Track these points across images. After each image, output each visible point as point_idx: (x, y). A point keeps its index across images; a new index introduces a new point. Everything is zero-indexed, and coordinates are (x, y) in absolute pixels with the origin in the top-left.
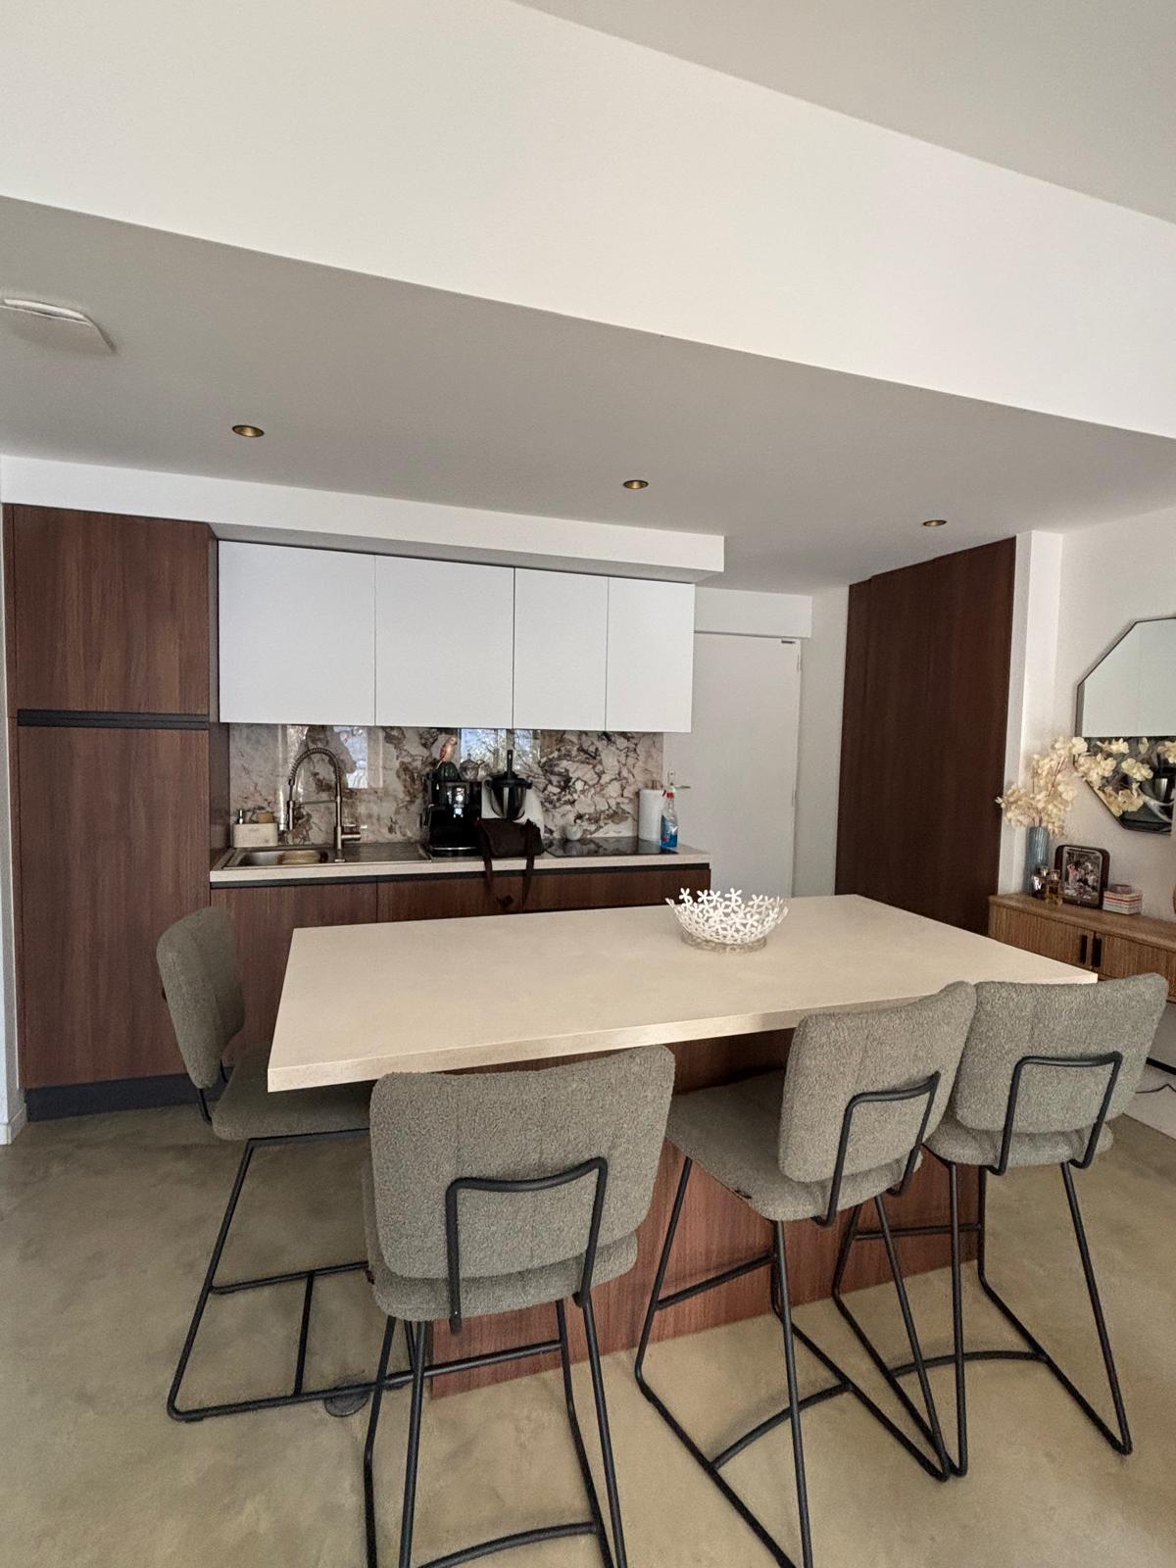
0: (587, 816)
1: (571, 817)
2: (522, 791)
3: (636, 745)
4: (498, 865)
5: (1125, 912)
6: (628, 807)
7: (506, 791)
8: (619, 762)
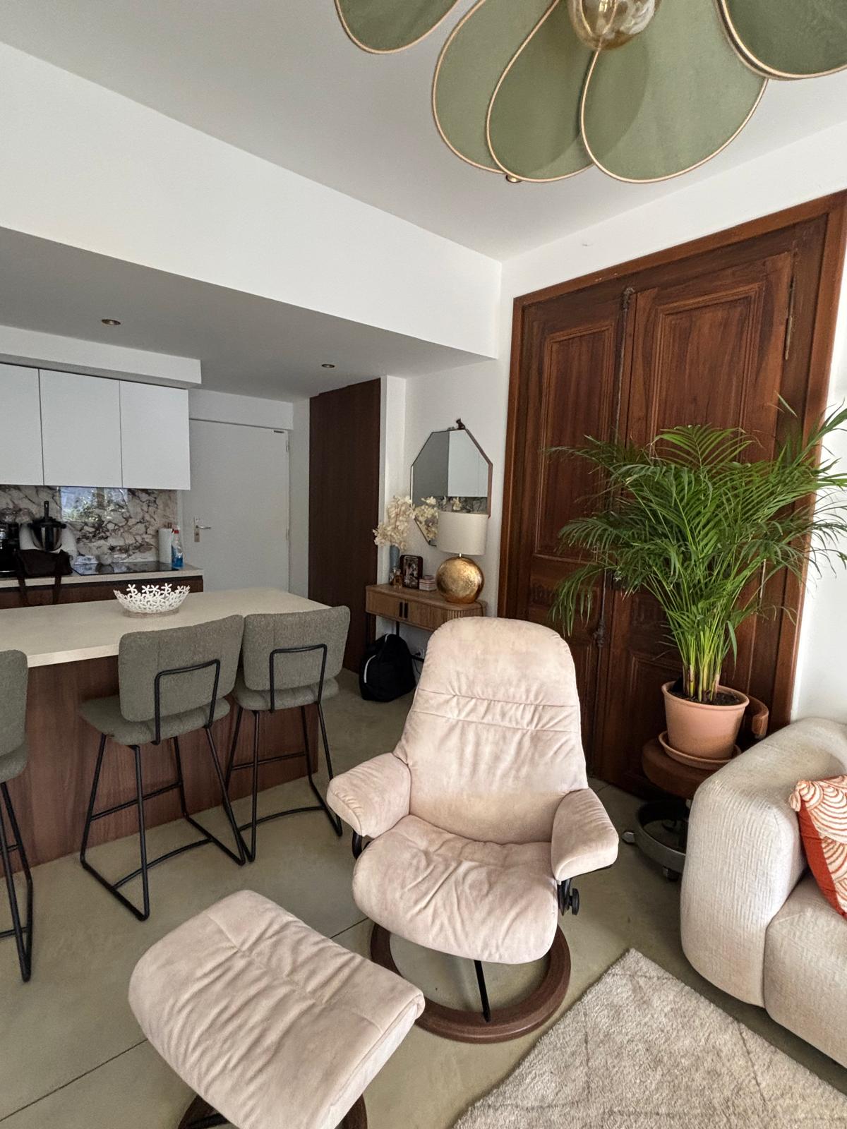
0: (118, 548)
1: (106, 549)
2: (58, 531)
3: (155, 498)
4: (30, 582)
5: (427, 589)
6: (152, 541)
7: (43, 530)
8: (142, 510)
